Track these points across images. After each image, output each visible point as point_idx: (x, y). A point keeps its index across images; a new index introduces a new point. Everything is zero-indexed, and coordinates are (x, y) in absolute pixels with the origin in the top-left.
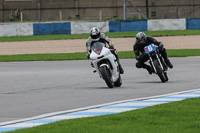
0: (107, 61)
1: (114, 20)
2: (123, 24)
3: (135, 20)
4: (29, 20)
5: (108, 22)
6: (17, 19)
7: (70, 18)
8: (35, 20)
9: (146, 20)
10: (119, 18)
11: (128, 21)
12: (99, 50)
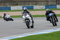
0: (28, 19)
1: (47, 5)
2: (49, 6)
3: (53, 5)
4: (21, 5)
5: (45, 6)
6: (17, 5)
7: (33, 5)
8: (23, 5)
9: (56, 5)
10: (48, 4)
11: (51, 5)
12: (26, 15)
